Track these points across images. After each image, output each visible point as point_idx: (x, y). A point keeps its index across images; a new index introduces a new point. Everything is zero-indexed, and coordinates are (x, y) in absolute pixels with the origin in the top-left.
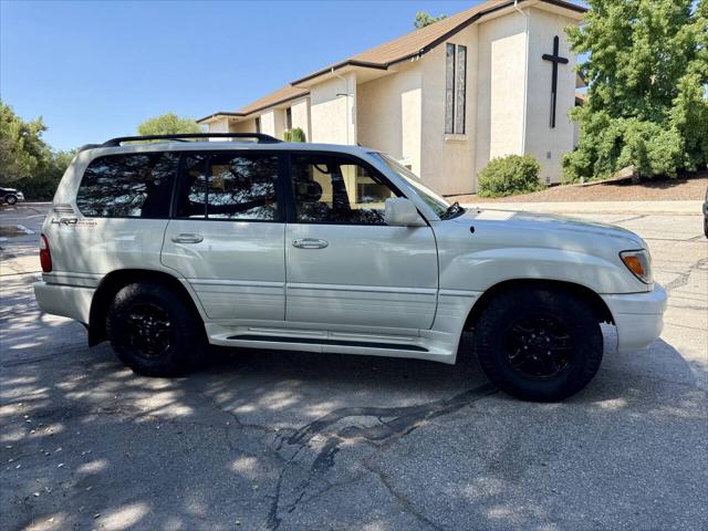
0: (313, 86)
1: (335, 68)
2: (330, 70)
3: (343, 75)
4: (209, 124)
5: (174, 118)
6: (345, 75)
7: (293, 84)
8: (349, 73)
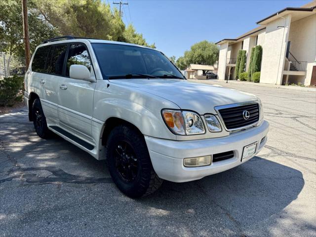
0: (268, 24)
1: (279, 13)
2: (276, 14)
3: (284, 16)
4: (221, 44)
5: (206, 42)
6: (285, 16)
7: (258, 23)
8: (287, 15)
